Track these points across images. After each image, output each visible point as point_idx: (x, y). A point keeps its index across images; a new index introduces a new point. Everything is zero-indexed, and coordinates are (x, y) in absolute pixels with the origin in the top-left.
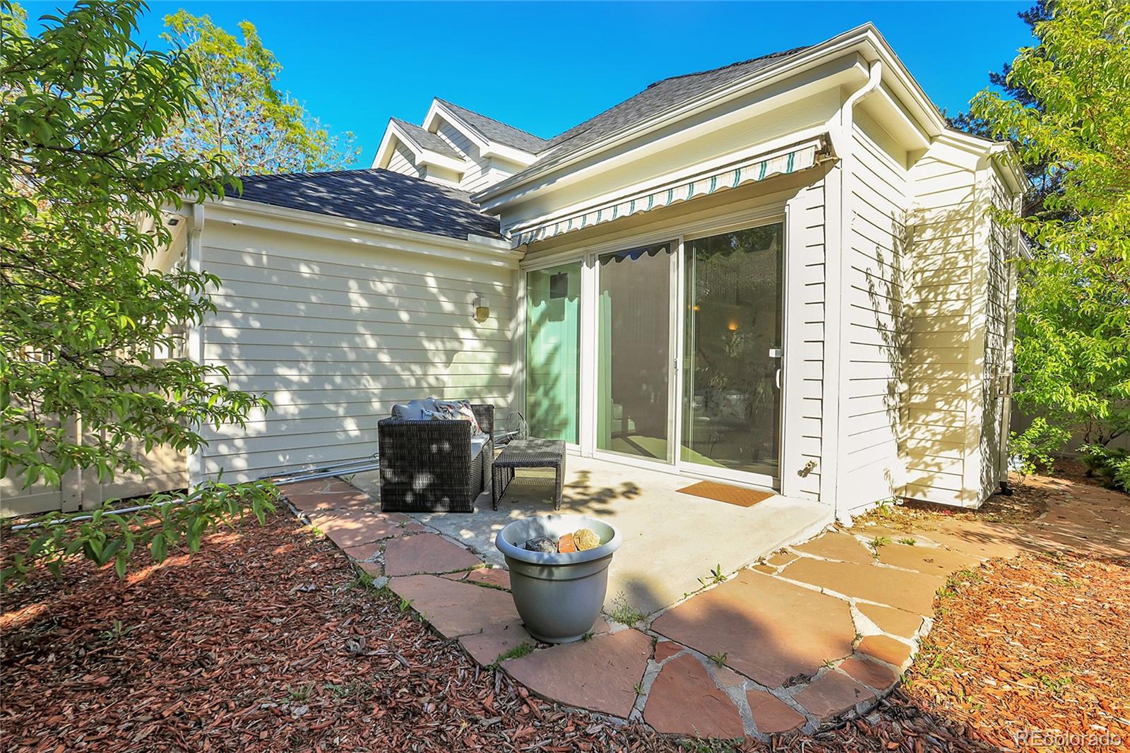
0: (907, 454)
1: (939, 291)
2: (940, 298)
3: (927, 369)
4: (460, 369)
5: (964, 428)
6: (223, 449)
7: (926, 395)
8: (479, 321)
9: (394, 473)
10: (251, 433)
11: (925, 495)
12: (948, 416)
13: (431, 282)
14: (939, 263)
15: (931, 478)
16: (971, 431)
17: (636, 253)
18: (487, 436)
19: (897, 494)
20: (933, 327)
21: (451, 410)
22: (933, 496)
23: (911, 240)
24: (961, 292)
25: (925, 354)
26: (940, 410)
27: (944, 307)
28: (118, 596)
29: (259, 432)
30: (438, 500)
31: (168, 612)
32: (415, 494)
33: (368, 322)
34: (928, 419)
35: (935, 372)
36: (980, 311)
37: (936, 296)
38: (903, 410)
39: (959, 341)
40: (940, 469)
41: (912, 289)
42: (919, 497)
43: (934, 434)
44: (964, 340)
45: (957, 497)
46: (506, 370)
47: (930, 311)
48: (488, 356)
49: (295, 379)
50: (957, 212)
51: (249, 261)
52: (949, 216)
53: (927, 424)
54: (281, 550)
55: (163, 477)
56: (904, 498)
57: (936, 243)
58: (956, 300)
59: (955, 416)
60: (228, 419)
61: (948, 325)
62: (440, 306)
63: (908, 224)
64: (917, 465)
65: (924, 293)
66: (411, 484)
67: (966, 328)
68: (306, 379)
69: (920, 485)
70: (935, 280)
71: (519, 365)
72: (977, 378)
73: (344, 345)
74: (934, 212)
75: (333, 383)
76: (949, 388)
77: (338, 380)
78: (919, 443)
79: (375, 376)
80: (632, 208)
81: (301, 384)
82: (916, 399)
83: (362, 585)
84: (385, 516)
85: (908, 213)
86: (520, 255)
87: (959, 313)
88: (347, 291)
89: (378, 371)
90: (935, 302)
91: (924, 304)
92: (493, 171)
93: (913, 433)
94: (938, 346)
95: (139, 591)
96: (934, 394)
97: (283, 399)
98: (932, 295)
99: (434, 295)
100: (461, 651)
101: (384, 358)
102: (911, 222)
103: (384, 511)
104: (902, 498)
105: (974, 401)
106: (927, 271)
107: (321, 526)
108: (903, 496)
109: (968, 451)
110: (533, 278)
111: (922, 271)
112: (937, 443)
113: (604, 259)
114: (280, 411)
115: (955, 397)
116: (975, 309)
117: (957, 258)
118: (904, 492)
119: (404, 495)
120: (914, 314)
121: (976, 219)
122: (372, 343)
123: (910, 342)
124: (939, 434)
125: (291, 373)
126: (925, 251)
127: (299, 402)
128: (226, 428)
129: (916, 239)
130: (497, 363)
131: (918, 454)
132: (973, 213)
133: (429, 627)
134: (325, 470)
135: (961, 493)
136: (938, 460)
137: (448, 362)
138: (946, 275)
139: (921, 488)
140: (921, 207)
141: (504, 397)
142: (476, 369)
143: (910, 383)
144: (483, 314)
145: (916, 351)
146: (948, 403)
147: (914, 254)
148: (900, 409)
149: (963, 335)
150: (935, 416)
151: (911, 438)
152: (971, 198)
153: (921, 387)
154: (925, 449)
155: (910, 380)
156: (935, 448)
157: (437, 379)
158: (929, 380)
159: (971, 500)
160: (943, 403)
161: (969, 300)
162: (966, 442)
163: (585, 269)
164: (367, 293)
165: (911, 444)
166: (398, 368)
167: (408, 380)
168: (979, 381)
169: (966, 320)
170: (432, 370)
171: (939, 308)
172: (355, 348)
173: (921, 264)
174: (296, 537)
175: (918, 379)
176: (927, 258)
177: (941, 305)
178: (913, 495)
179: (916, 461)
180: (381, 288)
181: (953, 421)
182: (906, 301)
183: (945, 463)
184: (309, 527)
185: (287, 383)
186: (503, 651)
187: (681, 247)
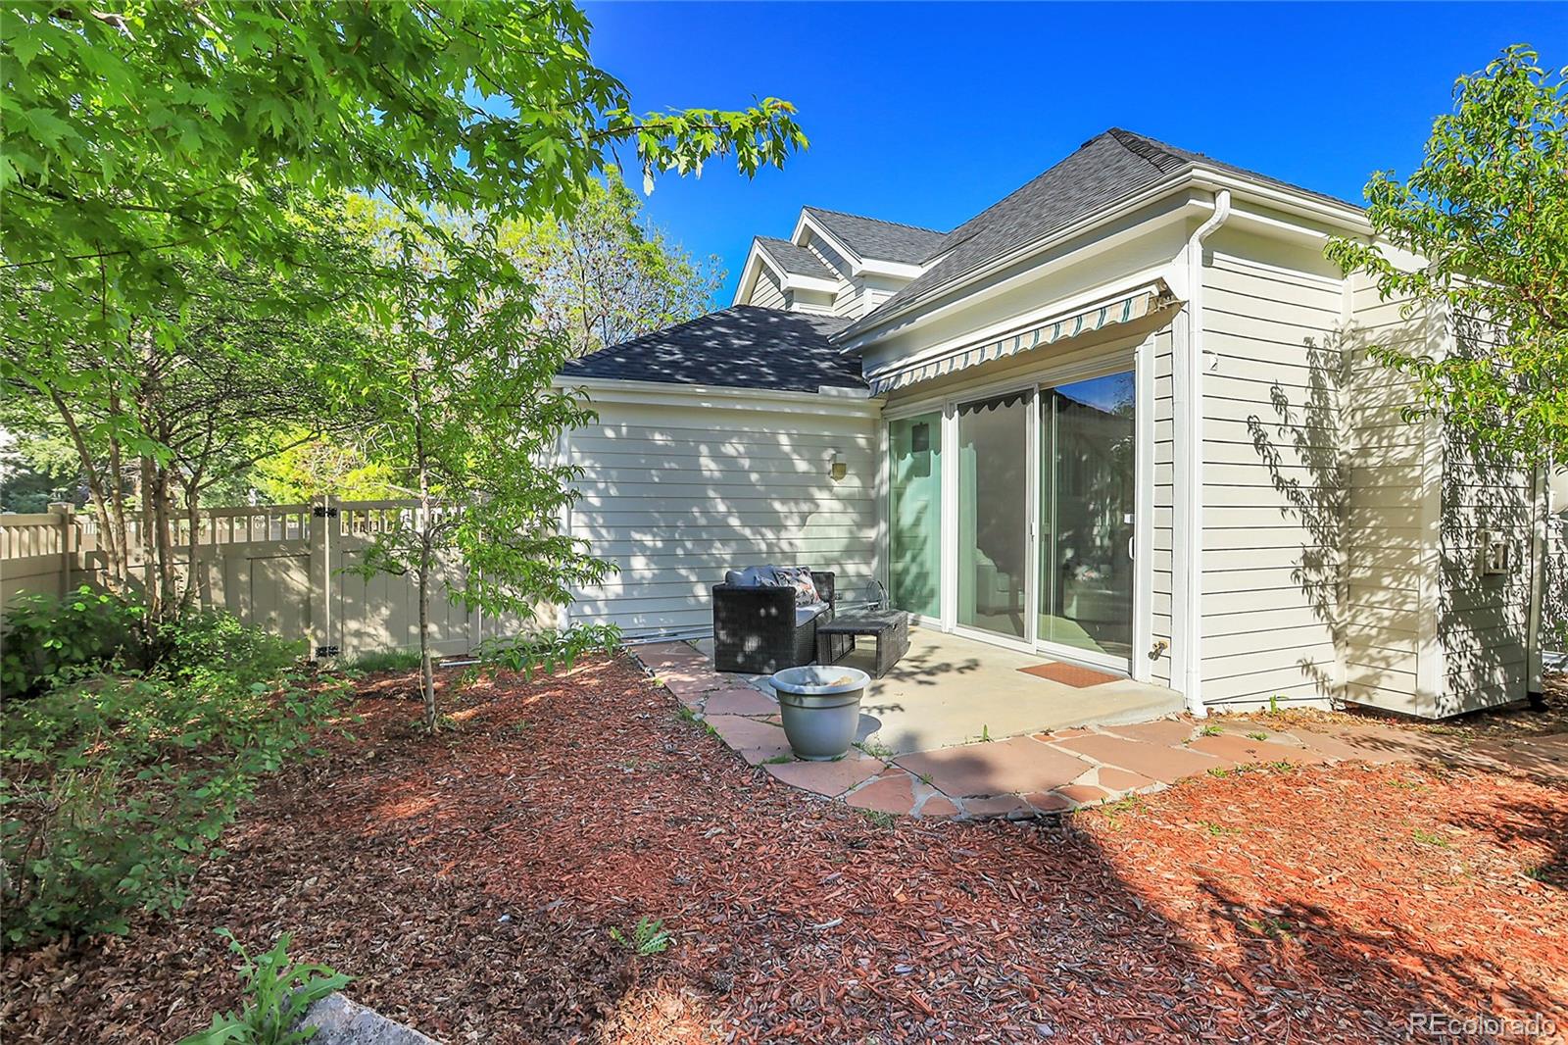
0: (1347, 644)
1: (1384, 435)
2: (1385, 443)
3: (1370, 534)
4: (815, 532)
5: (1416, 612)
6: (587, 610)
7: (1369, 568)
8: (836, 479)
9: (728, 635)
10: (611, 596)
11: (1370, 698)
12: (1397, 596)
13: (784, 440)
14: (1384, 397)
15: (1377, 676)
16: (1426, 616)
17: (992, 403)
18: (827, 605)
19: (1335, 695)
20: (1376, 480)
21: (788, 577)
22: (1381, 700)
23: (1349, 368)
24: (1412, 435)
25: (1368, 515)
26: (1387, 588)
27: (1391, 454)
28: (519, 709)
29: (618, 595)
30: (766, 662)
31: (551, 721)
32: (746, 656)
33: (716, 485)
34: (1374, 599)
35: (1380, 538)
36: (1434, 460)
37: (1379, 441)
38: (1341, 587)
39: (1408, 499)
40: (1388, 665)
41: (1351, 432)
42: (1363, 700)
43: (1381, 619)
44: (1415, 498)
45: (1410, 702)
46: (871, 534)
47: (1373, 461)
48: (849, 518)
49: (650, 544)
50: (1405, 332)
51: (610, 433)
52: (1395, 337)
53: (1371, 606)
54: (628, 692)
55: (540, 632)
56: (1345, 702)
57: (1379, 373)
58: (1406, 446)
59: (1406, 597)
60: (590, 582)
61: (1396, 478)
62: (793, 464)
63: (1344, 348)
64: (1360, 658)
65: (1365, 437)
66: (742, 645)
67: (1417, 482)
68: (659, 544)
69: (1366, 684)
70: (1378, 420)
71: (883, 526)
72: (1433, 547)
73: (695, 509)
74: (1377, 331)
75: (684, 548)
76: (1397, 560)
77: (689, 545)
78: (1361, 630)
79: (724, 541)
80: (982, 356)
81: (655, 548)
82: (1357, 574)
83: (684, 718)
84: (718, 674)
85: (1345, 333)
86: (881, 403)
87: (1409, 463)
88: (698, 455)
89: (728, 536)
90: (1379, 448)
91: (1364, 451)
92: (868, 292)
93: (1354, 617)
94: (1383, 504)
95: (532, 708)
96: (1379, 567)
97: (639, 563)
98: (1375, 439)
99: (787, 454)
100: (741, 758)
101: (734, 521)
102: (1348, 345)
103: (718, 671)
104: (1342, 701)
105: (1429, 577)
106: (1368, 408)
107: (662, 678)
108: (1343, 698)
109: (1422, 643)
110: (897, 427)
111: (1363, 408)
112: (1385, 631)
113: (963, 409)
114: (636, 575)
115: (1406, 572)
116: (1428, 457)
117: (1405, 391)
118: (1344, 693)
119: (736, 656)
120: (1352, 464)
121: (1428, 340)
122: (722, 507)
123: (1348, 500)
124: (1387, 618)
125: (648, 539)
126: (1366, 383)
127: (653, 566)
128: (589, 590)
129: (1354, 367)
130: (860, 526)
131: (1361, 644)
132: (1425, 333)
133: (724, 744)
134: (675, 635)
135: (1416, 697)
136: (1386, 653)
137: (803, 524)
138: (1392, 414)
139: (1366, 688)
140: (1360, 326)
141: (868, 563)
142: (833, 532)
143: (1350, 552)
144: (840, 470)
145: (1357, 511)
146: (1399, 580)
147: (1353, 386)
148: (1337, 585)
149: (1413, 491)
150: (1381, 596)
151: (1352, 623)
152: (1422, 313)
153: (1363, 558)
154: (1370, 637)
155: (1350, 549)
156: (1382, 637)
157: (791, 544)
158: (1374, 549)
159: (1428, 706)
160: (1390, 579)
161: (1421, 446)
162: (1420, 630)
163: (944, 419)
164: (717, 456)
165: (1351, 631)
166: (747, 532)
167: (758, 544)
168: (1435, 552)
169: (1417, 472)
170: (784, 534)
171: (1384, 456)
172: (705, 512)
173: (1362, 399)
174: (640, 685)
175: (1359, 548)
176: (1369, 391)
177: (1387, 452)
178: (1355, 698)
179: (1358, 653)
180: (729, 449)
181: (1404, 603)
182: (1343, 447)
183: (1395, 657)
184: (653, 679)
185: (642, 548)
186: (768, 759)
187: (1037, 397)
